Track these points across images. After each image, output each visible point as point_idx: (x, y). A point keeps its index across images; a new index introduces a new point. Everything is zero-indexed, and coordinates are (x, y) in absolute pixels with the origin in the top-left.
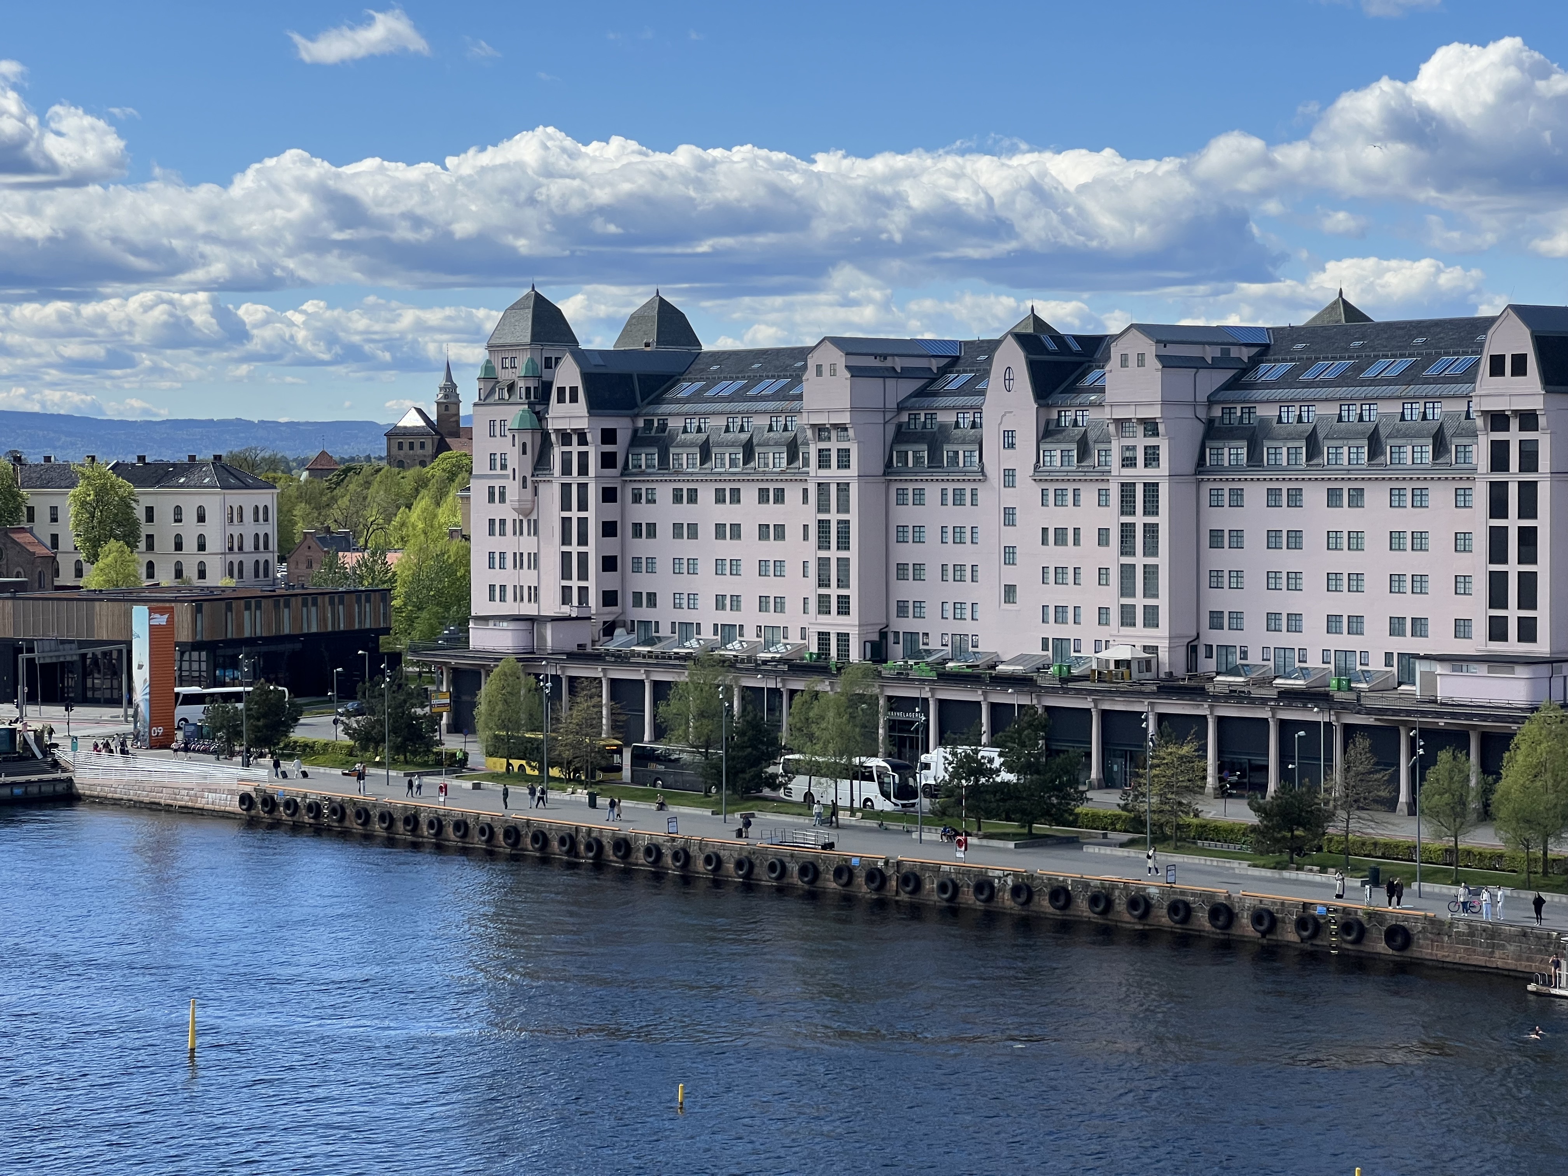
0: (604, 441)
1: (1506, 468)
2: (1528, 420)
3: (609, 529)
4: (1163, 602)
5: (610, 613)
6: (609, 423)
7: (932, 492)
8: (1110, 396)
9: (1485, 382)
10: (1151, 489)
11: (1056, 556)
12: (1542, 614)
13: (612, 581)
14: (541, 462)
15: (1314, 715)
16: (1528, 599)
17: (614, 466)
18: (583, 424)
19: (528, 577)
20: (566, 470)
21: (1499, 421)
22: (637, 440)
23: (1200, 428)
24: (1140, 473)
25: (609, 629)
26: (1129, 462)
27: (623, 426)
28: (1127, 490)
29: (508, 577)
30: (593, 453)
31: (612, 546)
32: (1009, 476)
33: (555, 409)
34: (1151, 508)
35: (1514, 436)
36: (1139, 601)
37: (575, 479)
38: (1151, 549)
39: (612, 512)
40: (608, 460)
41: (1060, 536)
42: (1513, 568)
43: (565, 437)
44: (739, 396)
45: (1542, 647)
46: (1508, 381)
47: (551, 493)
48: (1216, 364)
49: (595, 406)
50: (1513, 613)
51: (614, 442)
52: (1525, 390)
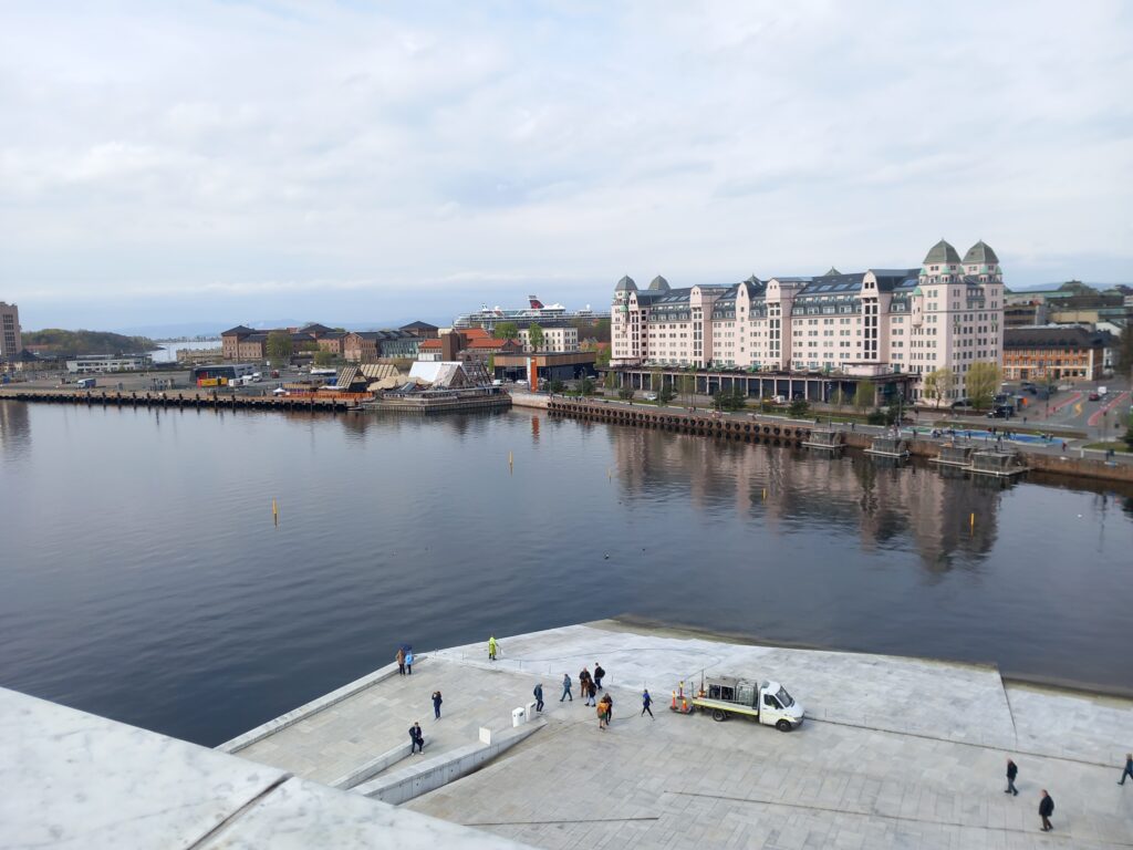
0: (643, 313)
1: (869, 313)
2: (875, 300)
3: (644, 336)
4: (781, 351)
5: (644, 357)
6: (644, 309)
7: (723, 324)
8: (767, 296)
9: (864, 290)
10: (778, 321)
11: (754, 339)
12: (878, 351)
13: (644, 349)
14: (628, 320)
15: (816, 379)
16: (874, 348)
17: (645, 320)
18: (637, 309)
19: (625, 349)
20: (633, 321)
21: (867, 300)
22: (651, 313)
23: (791, 305)
24: (775, 317)
25: (644, 361)
26: (772, 314)
27: (647, 309)
28: (772, 321)
29: (621, 349)
30: (640, 316)
31: (645, 340)
32: (742, 319)
33: (630, 305)
34: (778, 326)
35: (871, 304)
36: (775, 350)
37: (635, 324)
38: (778, 337)
40: (644, 318)
41: (755, 334)
43: (633, 313)
44: (676, 301)
45: (878, 360)
46: (869, 289)
47: (630, 327)
48: (796, 288)
49: (640, 305)
50: (871, 351)
51: (645, 314)
52: (874, 292)
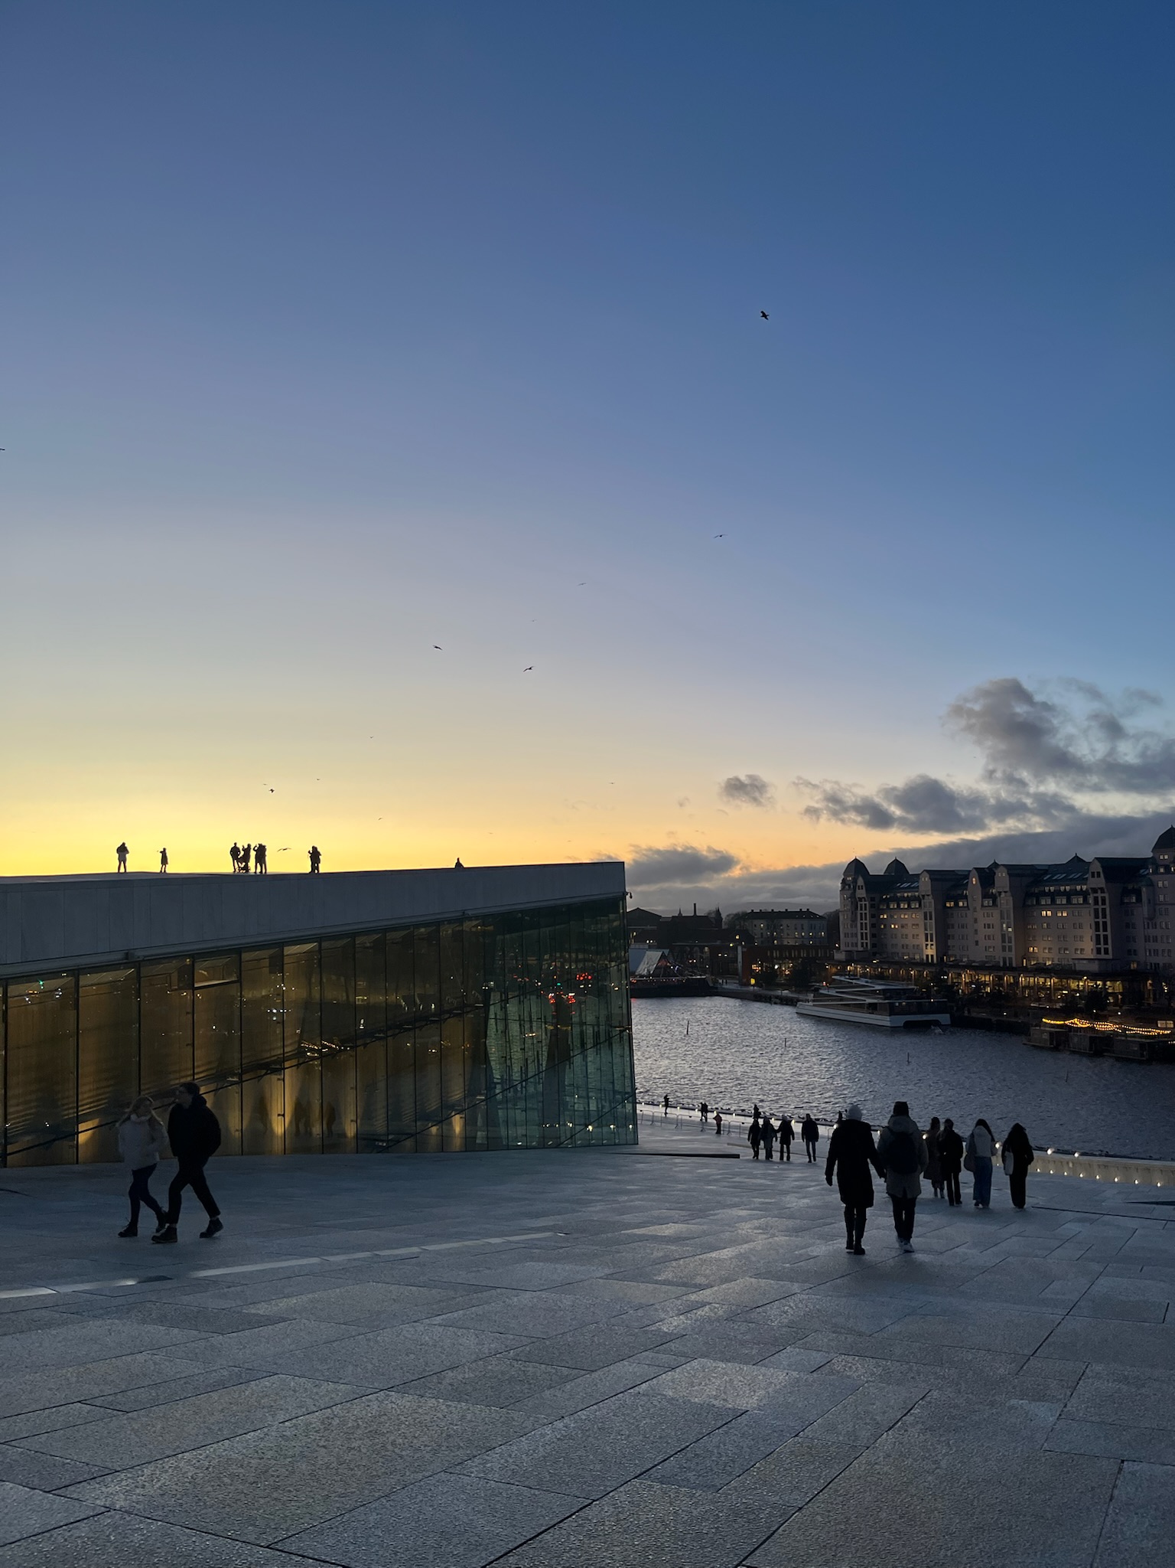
0: (871, 900)
1: (1098, 904)
2: (1102, 890)
3: (873, 926)
4: (1013, 945)
5: (874, 950)
6: (873, 896)
7: (955, 914)
8: (997, 885)
9: (1091, 880)
10: (1008, 912)
11: (988, 932)
12: (1109, 947)
13: (875, 941)
14: (856, 907)
16: (1106, 942)
18: (865, 896)
19: (854, 940)
20: (861, 909)
21: (1095, 890)
23: (1022, 894)
24: (1005, 907)
25: (874, 954)
26: (1002, 904)
28: (1002, 912)
29: (849, 940)
30: (868, 904)
32: (975, 909)
33: (858, 892)
34: (1008, 917)
35: (1099, 895)
36: (1006, 944)
37: (863, 911)
40: (872, 906)
41: (989, 926)
42: (1101, 933)
43: (860, 899)
44: (910, 887)
45: (1110, 956)
46: (1096, 879)
47: (858, 916)
48: (1026, 875)
49: (867, 891)
50: (1102, 946)
52: (1100, 882)
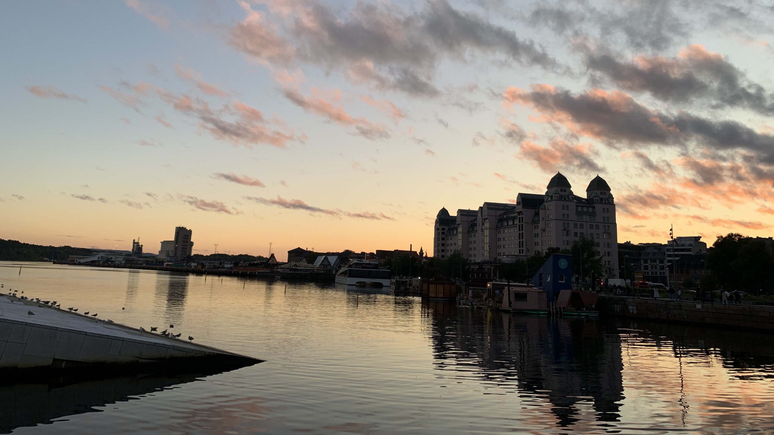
7: (472, 234)
8: (484, 215)
12: (524, 248)
17: (444, 234)
21: (519, 214)
22: (449, 230)
23: (497, 221)
27: (446, 228)
31: (443, 248)
39: (444, 242)
40: (443, 233)
42: (521, 240)
50: (521, 248)
51: (444, 230)
52: (520, 208)
